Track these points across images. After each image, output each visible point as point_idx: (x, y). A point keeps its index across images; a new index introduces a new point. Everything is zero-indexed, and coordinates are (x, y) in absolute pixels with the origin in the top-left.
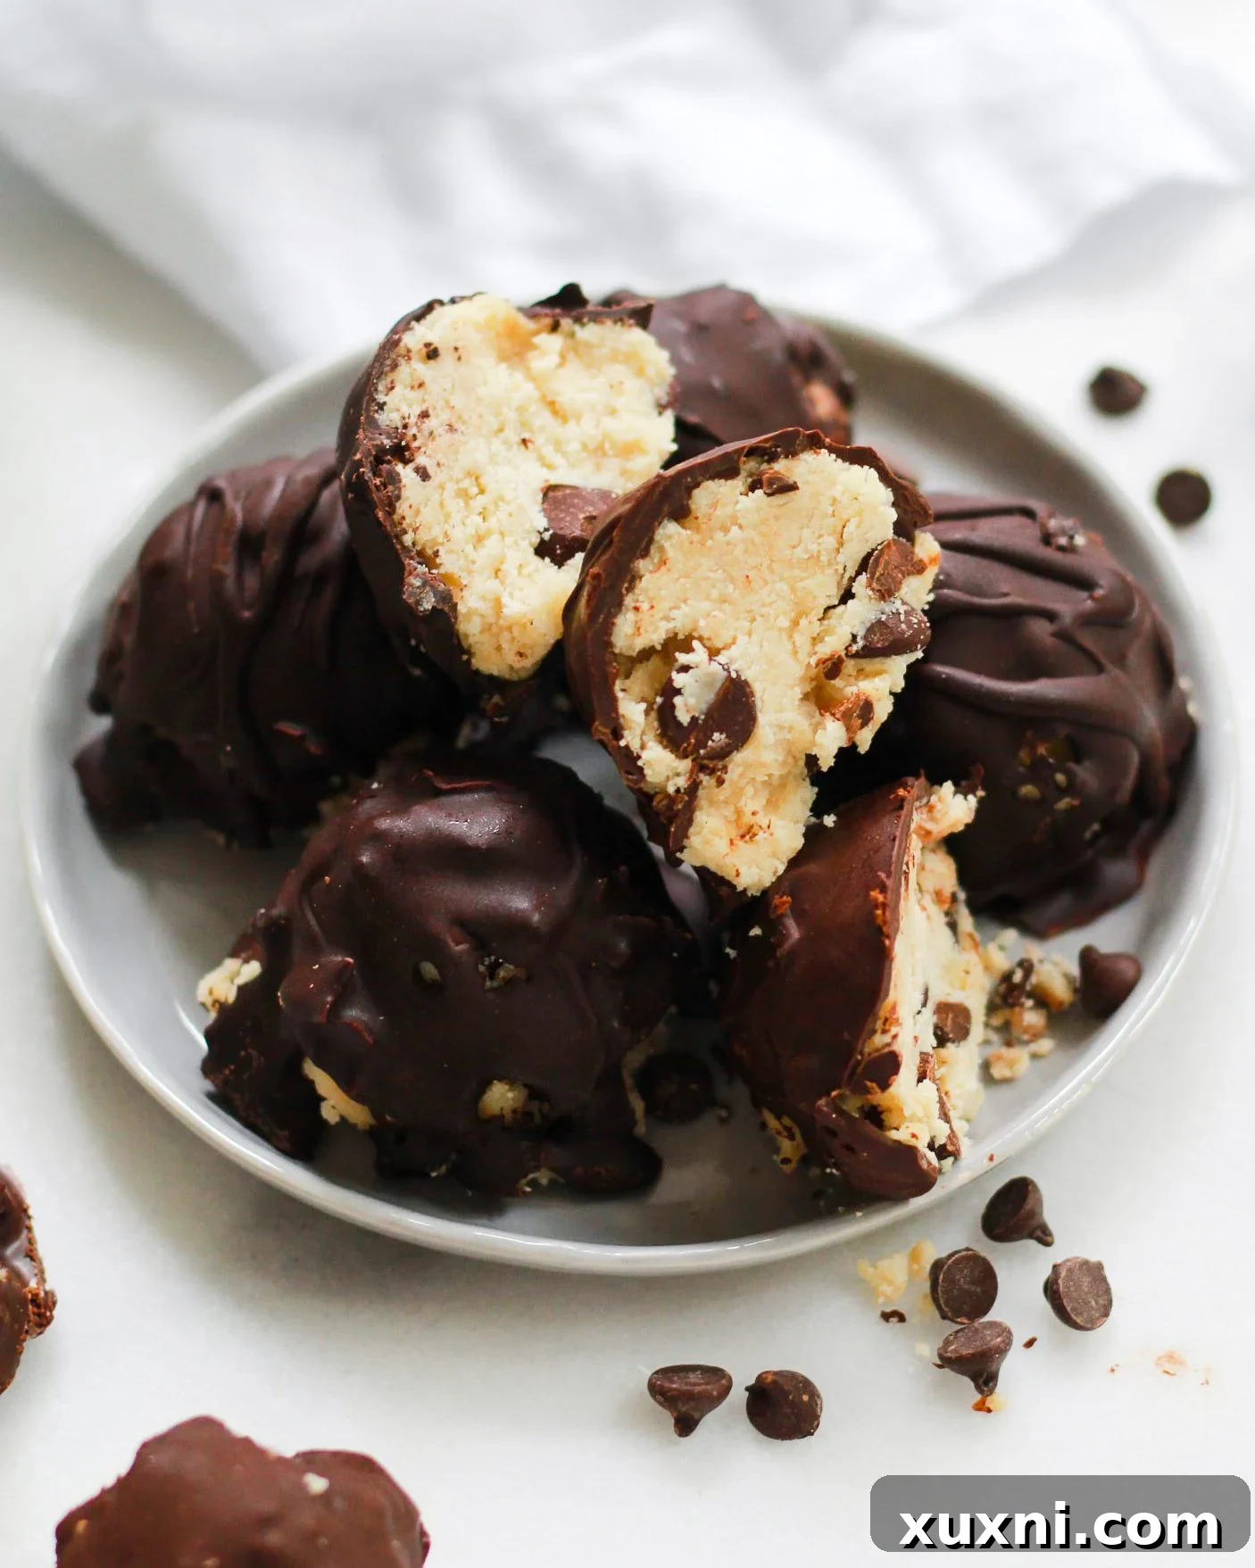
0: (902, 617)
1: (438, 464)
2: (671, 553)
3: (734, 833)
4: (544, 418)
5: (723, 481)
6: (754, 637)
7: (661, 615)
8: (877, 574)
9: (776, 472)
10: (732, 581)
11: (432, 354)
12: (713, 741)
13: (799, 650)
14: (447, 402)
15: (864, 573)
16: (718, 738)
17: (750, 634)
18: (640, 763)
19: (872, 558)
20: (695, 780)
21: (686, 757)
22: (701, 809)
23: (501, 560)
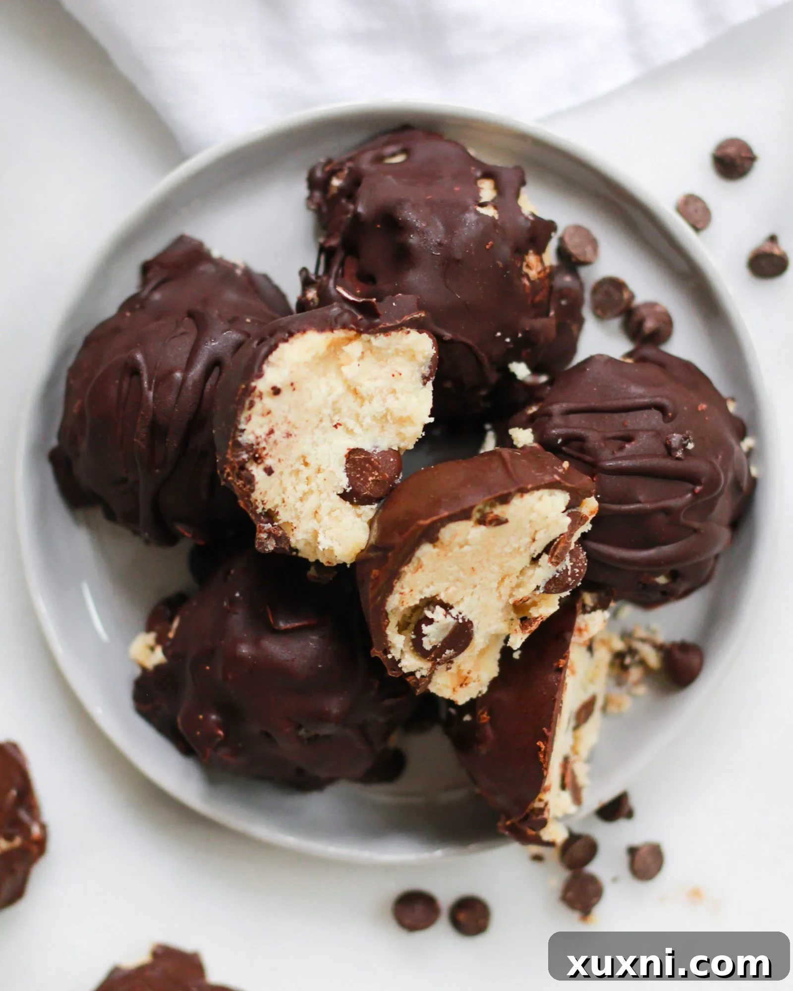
0: (569, 573)
1: (279, 461)
2: (424, 561)
3: (456, 682)
4: (350, 402)
5: (460, 523)
6: (475, 596)
9: (496, 516)
10: (463, 570)
11: (276, 391)
13: (502, 596)
14: (286, 418)
15: (548, 553)
16: (448, 652)
17: (472, 595)
18: (400, 666)
19: (553, 544)
20: (433, 670)
21: (429, 661)
22: (436, 676)
23: (319, 507)
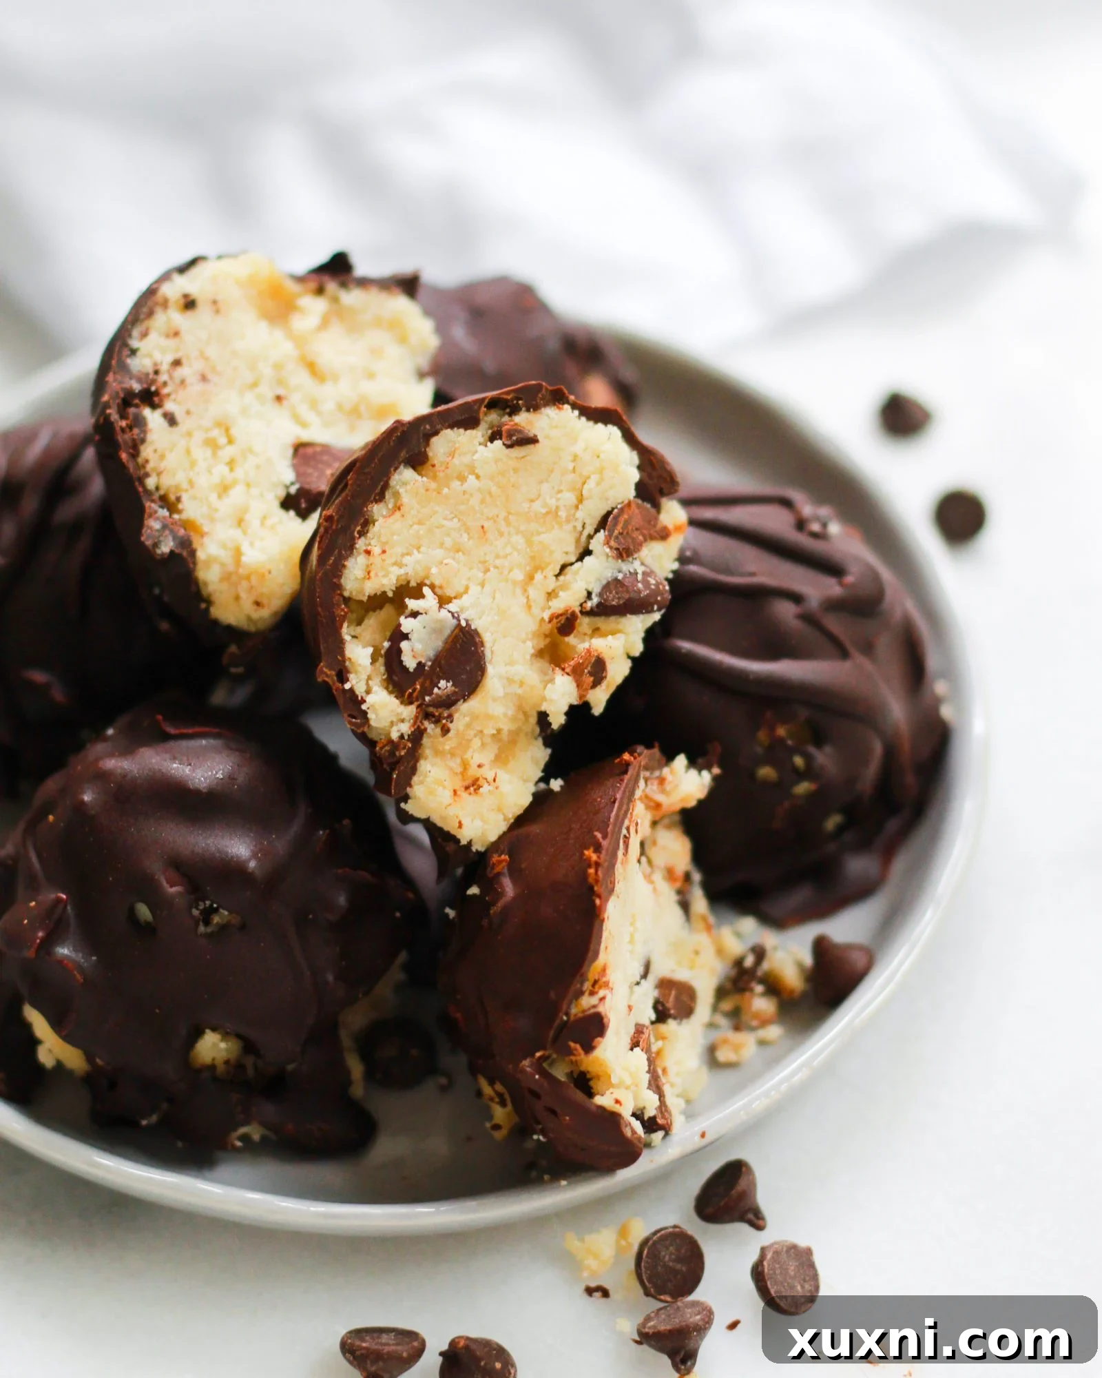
0: (640, 577)
1: (188, 412)
2: (406, 499)
3: (458, 784)
4: (301, 378)
5: (462, 431)
6: (488, 588)
7: (393, 560)
8: (616, 532)
9: (516, 424)
10: (467, 530)
11: (189, 304)
12: (439, 688)
13: (533, 604)
14: (202, 353)
15: (602, 531)
16: (445, 686)
17: (482, 585)
18: (364, 707)
19: (612, 516)
20: (419, 727)
21: (411, 703)
22: (426, 759)
23: (245, 510)
